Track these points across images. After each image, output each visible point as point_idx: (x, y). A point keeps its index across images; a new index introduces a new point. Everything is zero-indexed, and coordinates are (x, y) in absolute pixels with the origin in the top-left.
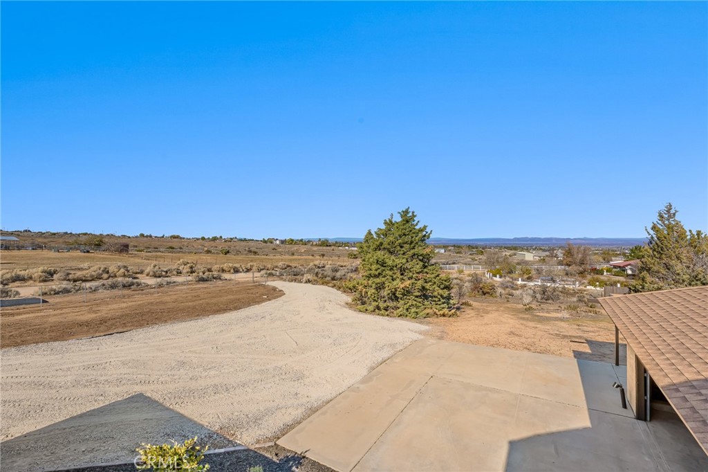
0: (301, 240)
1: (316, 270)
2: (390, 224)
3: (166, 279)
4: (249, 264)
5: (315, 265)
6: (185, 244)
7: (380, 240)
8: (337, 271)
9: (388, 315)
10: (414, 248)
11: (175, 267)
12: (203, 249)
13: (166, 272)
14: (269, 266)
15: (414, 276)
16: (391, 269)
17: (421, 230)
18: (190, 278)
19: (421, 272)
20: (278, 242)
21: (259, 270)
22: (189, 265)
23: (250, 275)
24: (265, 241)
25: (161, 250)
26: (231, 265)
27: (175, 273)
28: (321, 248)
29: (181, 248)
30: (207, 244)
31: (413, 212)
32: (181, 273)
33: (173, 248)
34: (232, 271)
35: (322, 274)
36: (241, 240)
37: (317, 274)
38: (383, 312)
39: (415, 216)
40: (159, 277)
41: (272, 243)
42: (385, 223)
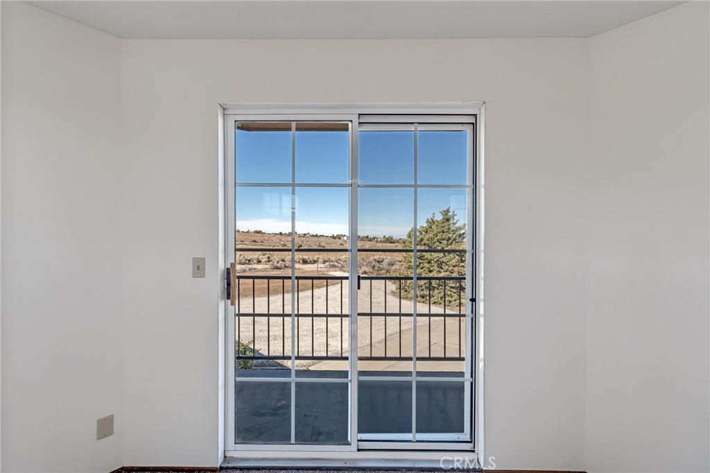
0: (367, 237)
1: (374, 263)
2: (432, 222)
3: (249, 266)
4: (316, 257)
5: (375, 260)
6: (266, 238)
7: (421, 236)
8: (392, 265)
9: (423, 302)
10: (451, 244)
11: (256, 256)
12: (280, 243)
13: (249, 261)
14: (333, 259)
15: (450, 269)
16: (429, 262)
17: (460, 229)
18: (267, 266)
19: (457, 266)
20: (345, 238)
21: (325, 262)
22: (266, 256)
23: (315, 265)
24: (334, 237)
25: (246, 243)
26: (300, 256)
27: (256, 261)
28: (385, 244)
29: (262, 242)
30: (284, 238)
31: (454, 212)
32: (260, 262)
33: (256, 242)
34: (301, 262)
35: (379, 267)
36: (313, 236)
37: (374, 267)
38: (419, 299)
39: (454, 215)
40: (244, 264)
41: (340, 238)
42: (428, 221)
